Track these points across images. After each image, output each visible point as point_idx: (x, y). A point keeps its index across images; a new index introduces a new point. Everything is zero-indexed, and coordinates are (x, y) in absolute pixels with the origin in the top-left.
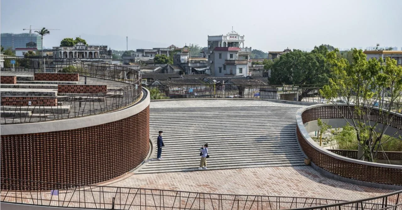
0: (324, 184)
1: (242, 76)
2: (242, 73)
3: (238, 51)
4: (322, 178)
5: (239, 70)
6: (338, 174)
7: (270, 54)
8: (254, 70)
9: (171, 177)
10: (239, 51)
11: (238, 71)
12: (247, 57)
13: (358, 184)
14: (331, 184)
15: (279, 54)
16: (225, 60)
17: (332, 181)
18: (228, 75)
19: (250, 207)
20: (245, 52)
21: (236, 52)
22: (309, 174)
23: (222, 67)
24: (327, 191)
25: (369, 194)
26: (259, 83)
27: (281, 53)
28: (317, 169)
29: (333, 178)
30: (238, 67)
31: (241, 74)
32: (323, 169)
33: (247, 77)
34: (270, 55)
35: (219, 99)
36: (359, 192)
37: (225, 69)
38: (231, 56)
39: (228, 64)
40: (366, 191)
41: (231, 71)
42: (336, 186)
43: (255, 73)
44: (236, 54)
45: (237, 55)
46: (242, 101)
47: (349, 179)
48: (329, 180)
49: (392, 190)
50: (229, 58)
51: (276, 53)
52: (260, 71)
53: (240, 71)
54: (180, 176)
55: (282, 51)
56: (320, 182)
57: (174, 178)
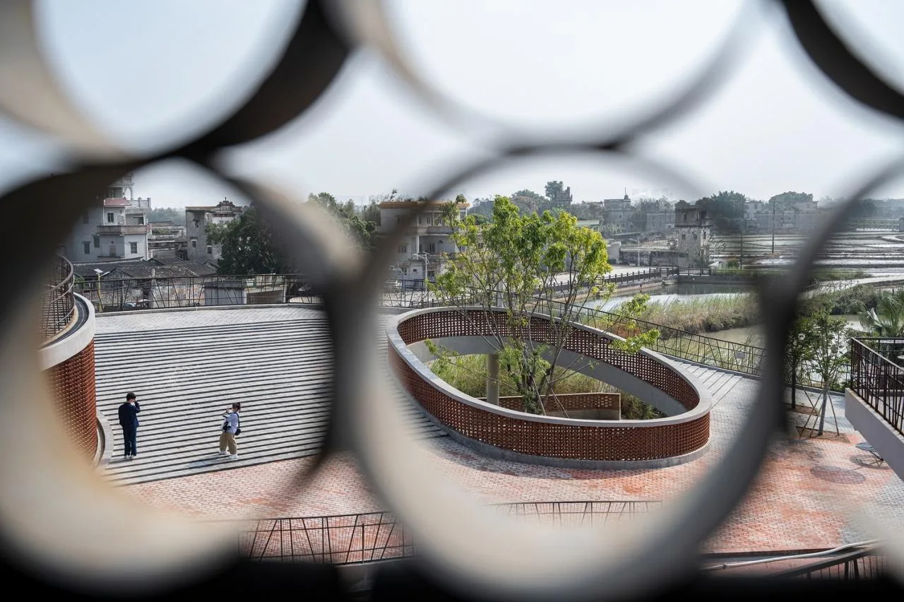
0: (491, 471)
1: (139, 258)
2: (136, 252)
3: (124, 207)
4: (483, 461)
5: (130, 246)
6: (511, 449)
7: (189, 213)
8: (157, 246)
9: (174, 490)
10: (127, 207)
11: (127, 248)
12: (143, 218)
13: (555, 466)
14: (505, 469)
15: (208, 211)
16: (98, 226)
17: (504, 465)
18: (107, 257)
19: (375, 538)
20: (138, 208)
21: (121, 209)
22: (455, 454)
23: (89, 242)
24: (506, 486)
25: (586, 483)
26: (182, 272)
27: (212, 210)
28: (464, 442)
29: (503, 458)
30: (128, 240)
31: (135, 256)
32: (478, 440)
33: (150, 260)
34: (191, 214)
35: (199, 310)
36: (566, 481)
37: (97, 245)
38: (111, 218)
39: (105, 235)
40: (577, 478)
41: (112, 249)
42: (516, 473)
43: (160, 252)
44: (121, 212)
45: (123, 214)
46: (248, 310)
47: (536, 457)
48: (497, 463)
49: (620, 470)
50: (105, 222)
51: (203, 209)
52: (169, 248)
53: (132, 248)
54: (192, 484)
55: (215, 205)
56: (484, 469)
57: (183, 492)
